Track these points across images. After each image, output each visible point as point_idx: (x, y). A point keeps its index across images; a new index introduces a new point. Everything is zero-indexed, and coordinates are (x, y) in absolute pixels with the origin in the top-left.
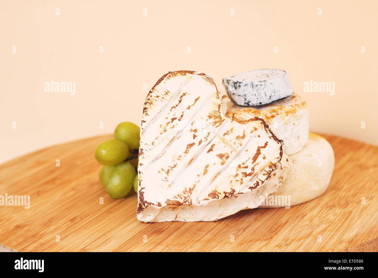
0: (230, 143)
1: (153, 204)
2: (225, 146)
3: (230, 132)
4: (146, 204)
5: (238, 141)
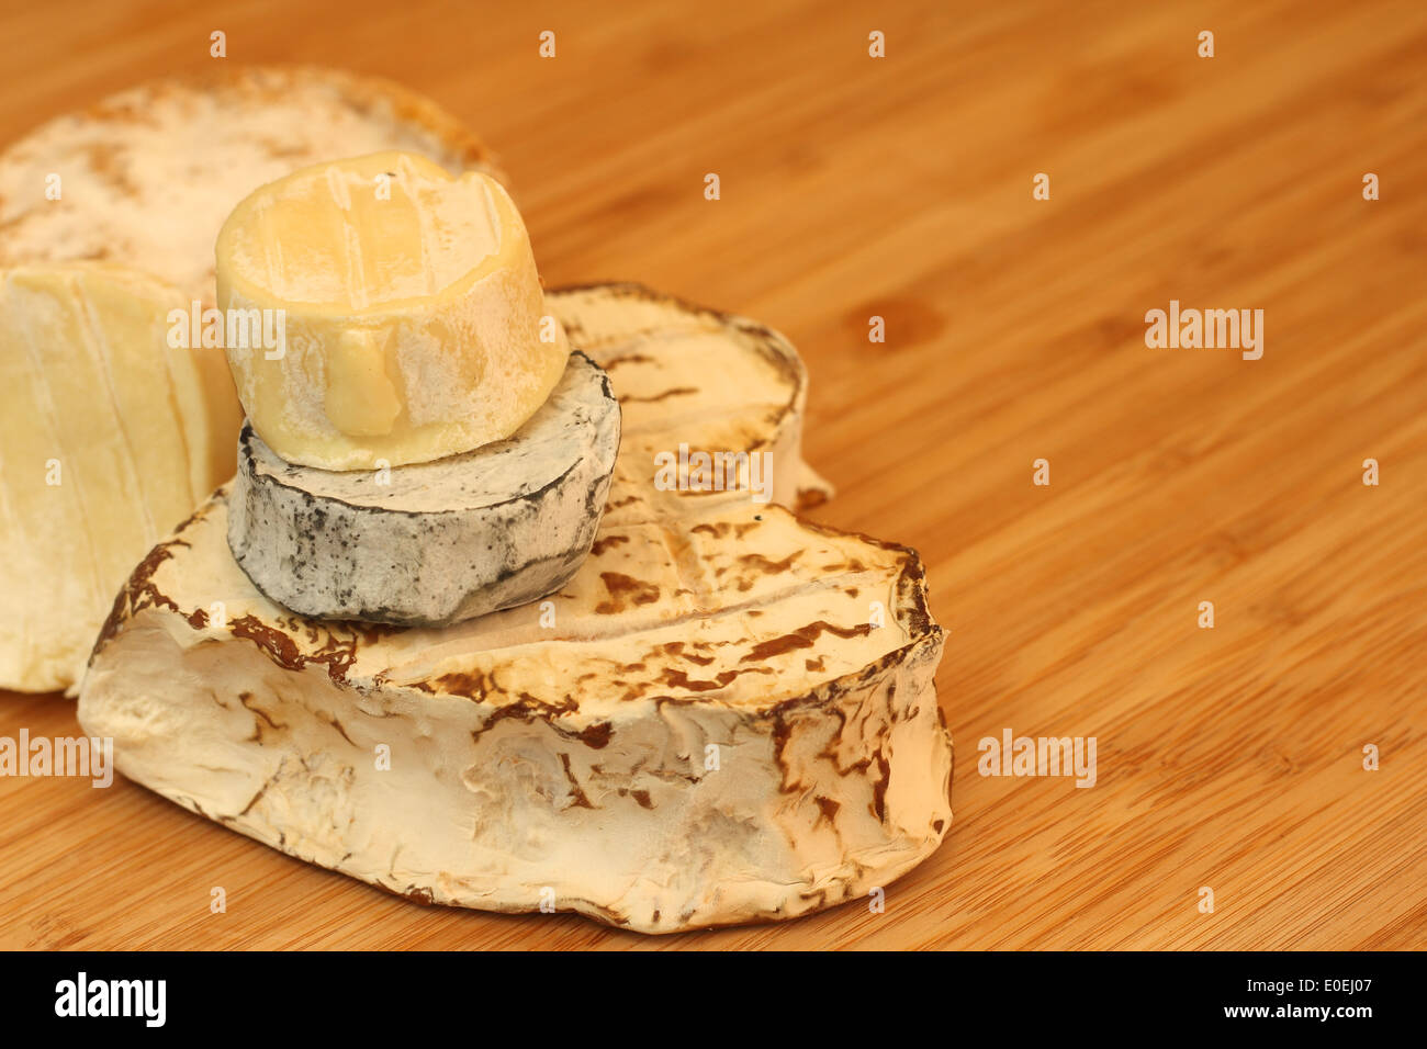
0: (704, 564)
1: (174, 607)
2: (668, 565)
3: (733, 533)
4: (144, 597)
5: (744, 570)
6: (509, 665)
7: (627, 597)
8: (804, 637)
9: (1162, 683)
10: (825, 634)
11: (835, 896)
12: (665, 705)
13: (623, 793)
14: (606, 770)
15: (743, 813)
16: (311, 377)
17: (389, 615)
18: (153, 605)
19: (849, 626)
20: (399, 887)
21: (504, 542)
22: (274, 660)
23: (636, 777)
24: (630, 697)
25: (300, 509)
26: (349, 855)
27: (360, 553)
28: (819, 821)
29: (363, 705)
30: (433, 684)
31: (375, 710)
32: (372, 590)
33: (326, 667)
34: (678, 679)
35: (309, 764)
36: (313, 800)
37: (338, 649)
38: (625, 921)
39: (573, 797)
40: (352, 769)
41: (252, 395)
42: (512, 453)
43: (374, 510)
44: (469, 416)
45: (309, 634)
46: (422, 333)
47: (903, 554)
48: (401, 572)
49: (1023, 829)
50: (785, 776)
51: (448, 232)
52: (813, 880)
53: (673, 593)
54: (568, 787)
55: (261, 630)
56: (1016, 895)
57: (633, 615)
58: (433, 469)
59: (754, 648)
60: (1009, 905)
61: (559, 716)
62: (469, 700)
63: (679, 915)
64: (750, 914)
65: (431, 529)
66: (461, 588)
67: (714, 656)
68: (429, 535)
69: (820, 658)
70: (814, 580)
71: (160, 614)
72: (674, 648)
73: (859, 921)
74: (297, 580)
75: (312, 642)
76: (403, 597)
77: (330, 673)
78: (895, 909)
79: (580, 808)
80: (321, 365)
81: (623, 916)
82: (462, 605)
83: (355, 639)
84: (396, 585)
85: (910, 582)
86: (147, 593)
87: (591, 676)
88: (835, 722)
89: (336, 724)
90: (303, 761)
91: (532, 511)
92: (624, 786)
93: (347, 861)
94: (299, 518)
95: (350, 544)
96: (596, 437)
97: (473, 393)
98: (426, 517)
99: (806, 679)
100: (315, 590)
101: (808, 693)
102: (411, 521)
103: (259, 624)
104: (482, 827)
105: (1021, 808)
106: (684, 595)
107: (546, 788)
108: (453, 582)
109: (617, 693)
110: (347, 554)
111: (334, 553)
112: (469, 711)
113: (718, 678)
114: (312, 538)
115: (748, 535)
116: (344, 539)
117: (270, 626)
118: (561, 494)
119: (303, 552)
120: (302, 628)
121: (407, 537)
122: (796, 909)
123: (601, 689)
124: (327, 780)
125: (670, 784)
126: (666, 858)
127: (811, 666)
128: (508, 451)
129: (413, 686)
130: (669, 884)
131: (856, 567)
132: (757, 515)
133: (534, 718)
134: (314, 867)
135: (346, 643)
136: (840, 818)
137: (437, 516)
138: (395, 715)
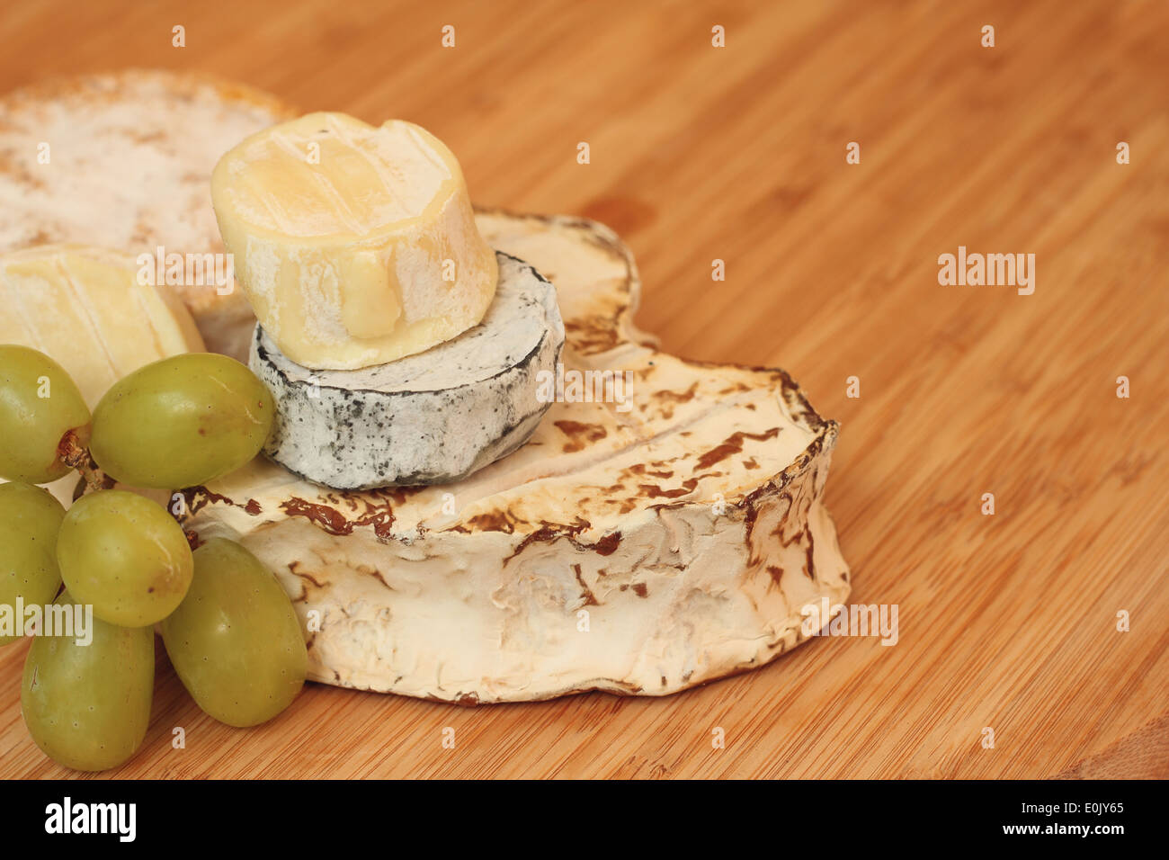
1: (228, 501)
3: (638, 378)
4: (199, 498)
5: (661, 403)
6: (519, 502)
7: (583, 437)
8: (733, 445)
9: (946, 450)
10: (746, 441)
11: (791, 643)
12: (662, 511)
13: (624, 588)
14: (609, 572)
15: (717, 589)
16: (327, 296)
17: (419, 477)
18: (210, 503)
19: (762, 432)
20: (449, 695)
21: (506, 404)
22: (326, 530)
23: (635, 573)
24: (626, 510)
25: (338, 404)
26: (400, 678)
27: (394, 431)
28: (771, 586)
29: (405, 552)
30: (465, 525)
31: (415, 555)
32: (405, 460)
33: (372, 527)
34: (655, 491)
35: (348, 612)
36: (355, 641)
37: (378, 512)
38: (639, 689)
39: (584, 598)
40: (388, 609)
41: (277, 317)
42: (484, 336)
43: (404, 393)
44: (451, 310)
45: (349, 504)
46: (415, 247)
47: (773, 374)
48: (428, 441)
49: (898, 571)
50: (751, 554)
51: (396, 169)
52: (773, 633)
53: (616, 429)
54: (580, 590)
55: (309, 507)
56: (918, 619)
57: (593, 450)
58: (427, 357)
59: (699, 459)
60: (915, 628)
61: (579, 533)
62: (501, 533)
63: (681, 677)
64: (731, 667)
65: (452, 401)
66: (475, 446)
67: (673, 470)
68: (451, 407)
69: (751, 458)
70: (717, 402)
71: (217, 508)
72: (638, 469)
73: (809, 660)
74: (337, 462)
75: (353, 510)
76: (431, 461)
77: (376, 532)
78: (831, 646)
79: (590, 607)
80: (336, 284)
81: (637, 686)
82: (477, 459)
83: (387, 501)
84: (425, 453)
85: (792, 393)
86: (201, 494)
87: (587, 500)
88: (787, 502)
89: (377, 574)
90: (343, 610)
91: (523, 376)
92: (625, 582)
93: (400, 683)
94: (338, 411)
95: (385, 425)
96: (546, 314)
97: (452, 291)
98: (448, 392)
99: (748, 476)
100: (354, 467)
101: (768, 483)
102: (437, 397)
103: (307, 504)
104: (506, 637)
105: (889, 556)
106: (624, 429)
107: (557, 595)
108: (468, 442)
109: (613, 509)
110: (383, 432)
111: (371, 435)
112: (500, 542)
113: (684, 486)
114: (351, 425)
115: (651, 377)
116: (380, 421)
117: (316, 503)
118: (540, 360)
119: (342, 437)
120: (342, 500)
121: (433, 411)
122: (766, 657)
123: (599, 508)
124: (365, 623)
125: (663, 574)
126: (657, 636)
127: (750, 465)
128: (480, 334)
129: (451, 530)
130: (664, 654)
131: (743, 388)
132: (649, 360)
133: (560, 537)
134: (370, 693)
135: (382, 506)
136: (784, 581)
137: (457, 390)
138: (435, 557)
